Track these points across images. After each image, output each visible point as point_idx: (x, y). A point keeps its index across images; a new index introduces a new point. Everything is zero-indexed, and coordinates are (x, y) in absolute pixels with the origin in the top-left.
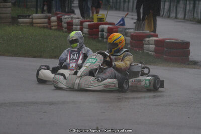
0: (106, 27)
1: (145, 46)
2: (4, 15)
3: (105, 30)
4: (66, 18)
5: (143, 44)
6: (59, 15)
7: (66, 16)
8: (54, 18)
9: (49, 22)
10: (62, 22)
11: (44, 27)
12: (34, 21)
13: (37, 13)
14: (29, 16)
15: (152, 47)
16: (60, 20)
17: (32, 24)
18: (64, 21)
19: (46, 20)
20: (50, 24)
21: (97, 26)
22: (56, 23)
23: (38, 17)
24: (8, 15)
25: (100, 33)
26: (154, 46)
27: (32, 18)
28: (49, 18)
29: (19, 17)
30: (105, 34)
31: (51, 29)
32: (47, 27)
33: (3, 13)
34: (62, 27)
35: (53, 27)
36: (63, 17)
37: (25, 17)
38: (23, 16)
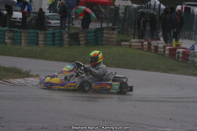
0: (181, 50)
3: (181, 53)
4: (154, 43)
6: (149, 41)
7: (154, 42)
8: (146, 43)
9: (142, 45)
10: (151, 45)
11: (139, 49)
12: (132, 44)
13: (134, 39)
14: (129, 41)
16: (149, 44)
17: (130, 46)
18: (153, 45)
19: (140, 44)
20: (142, 47)
21: (175, 49)
22: (147, 46)
23: (135, 42)
24: (115, 39)
25: (177, 55)
27: (131, 42)
28: (142, 43)
29: (122, 41)
30: (180, 55)
31: (143, 50)
32: (140, 49)
33: (111, 38)
34: (151, 49)
35: (145, 49)
36: (152, 42)
37: (126, 41)
38: (124, 40)
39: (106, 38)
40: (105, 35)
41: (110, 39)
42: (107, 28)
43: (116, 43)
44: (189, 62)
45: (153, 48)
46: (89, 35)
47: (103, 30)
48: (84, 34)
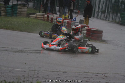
0: (66, 21)
1: (82, 31)
2: (23, 13)
4: (51, 16)
6: (48, 14)
7: (51, 15)
8: (46, 16)
9: (44, 17)
10: (49, 17)
11: (41, 20)
12: (37, 16)
13: (39, 13)
14: (35, 14)
15: (85, 32)
16: (48, 16)
17: (36, 17)
22: (46, 18)
23: (39, 15)
24: (25, 12)
25: (64, 24)
28: (44, 15)
29: (30, 14)
30: (66, 24)
31: (44, 21)
33: (22, 11)
35: (45, 20)
37: (33, 14)
38: (32, 13)
39: (19, 11)
40: (18, 9)
42: (20, 4)
43: (26, 15)
45: (50, 19)
46: (7, 9)
47: (17, 6)
48: (4, 8)
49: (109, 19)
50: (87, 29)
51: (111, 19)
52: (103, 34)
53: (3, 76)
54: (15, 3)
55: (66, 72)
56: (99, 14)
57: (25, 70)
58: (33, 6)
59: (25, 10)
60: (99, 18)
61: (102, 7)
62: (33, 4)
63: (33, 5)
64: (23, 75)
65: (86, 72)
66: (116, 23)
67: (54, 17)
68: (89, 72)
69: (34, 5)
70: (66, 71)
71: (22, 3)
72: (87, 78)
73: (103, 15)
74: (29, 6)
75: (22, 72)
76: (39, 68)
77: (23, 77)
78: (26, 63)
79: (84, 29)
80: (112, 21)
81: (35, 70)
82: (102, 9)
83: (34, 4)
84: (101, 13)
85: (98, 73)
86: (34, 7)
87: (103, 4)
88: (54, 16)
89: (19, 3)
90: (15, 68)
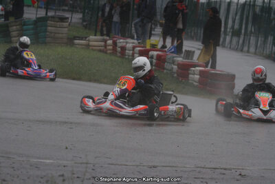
0: (155, 53)
1: (190, 76)
2: (60, 35)
3: (155, 57)
4: (121, 42)
5: (189, 74)
6: (115, 39)
7: (121, 40)
8: (110, 42)
9: (106, 46)
10: (116, 46)
11: (100, 51)
12: (91, 43)
13: (95, 35)
14: (86, 38)
15: (197, 77)
16: (115, 44)
17: (88, 46)
18: (119, 45)
19: (103, 43)
20: (106, 48)
22: (111, 47)
23: (95, 40)
24: (64, 35)
26: (198, 77)
27: (89, 40)
28: (105, 41)
29: (75, 38)
30: (154, 61)
31: (106, 53)
33: (59, 33)
34: (116, 51)
35: (109, 52)
36: (118, 41)
37: (81, 38)
38: (79, 37)
39: (51, 33)
40: (49, 28)
41: (57, 35)
42: (52, 17)
43: (65, 41)
44: (165, 71)
45: (119, 49)
46: (25, 27)
47: (47, 21)
48: (18, 27)
49: (249, 47)
50: (200, 71)
51: (252, 50)
52: (236, 81)
53: (18, 177)
54: (42, 13)
55: (154, 167)
56: (227, 37)
57: (65, 163)
58: (81, 21)
59: (64, 30)
60: (227, 47)
61: (234, 22)
62: (81, 16)
63: (80, 19)
64: (61, 173)
65: (199, 166)
66: (264, 56)
67: (128, 45)
68: (206, 166)
69: (83, 20)
70: (156, 164)
71: (57, 14)
72: (202, 180)
73: (235, 40)
74: (74, 20)
75: (59, 166)
76: (96, 157)
77: (62, 178)
78: (67, 148)
79: (194, 71)
80: (255, 53)
81: (87, 163)
82: (233, 27)
83: (84, 16)
84: (232, 36)
85: (225, 169)
86: (85, 23)
87: (236, 14)
88: (127, 43)
89: (51, 14)
90: (43, 159)
